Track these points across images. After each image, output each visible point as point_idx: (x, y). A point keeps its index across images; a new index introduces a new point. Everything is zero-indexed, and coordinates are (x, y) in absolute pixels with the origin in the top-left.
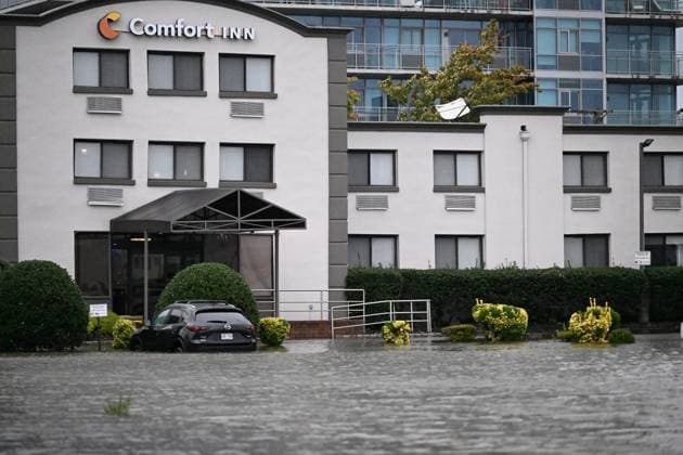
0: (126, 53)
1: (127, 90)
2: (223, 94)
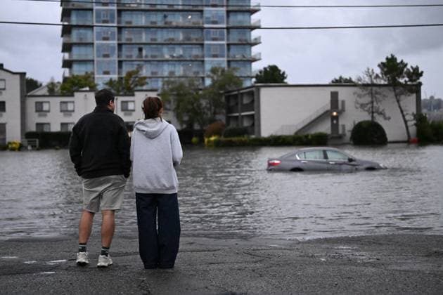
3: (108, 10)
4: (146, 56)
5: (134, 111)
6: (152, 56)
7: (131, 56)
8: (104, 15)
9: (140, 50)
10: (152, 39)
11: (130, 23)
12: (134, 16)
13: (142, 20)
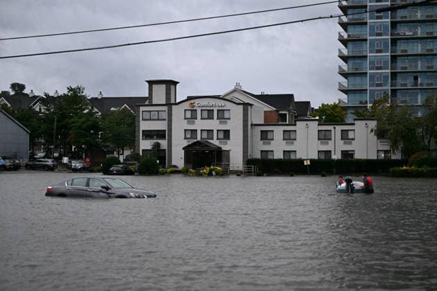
0: (196, 110)
1: (196, 119)
2: (218, 119)
3: (381, 39)
4: (421, 84)
5: (353, 139)
6: (428, 84)
7: (406, 85)
8: (377, 44)
9: (416, 78)
10: (428, 68)
11: (406, 51)
12: (411, 45)
13: (418, 48)
